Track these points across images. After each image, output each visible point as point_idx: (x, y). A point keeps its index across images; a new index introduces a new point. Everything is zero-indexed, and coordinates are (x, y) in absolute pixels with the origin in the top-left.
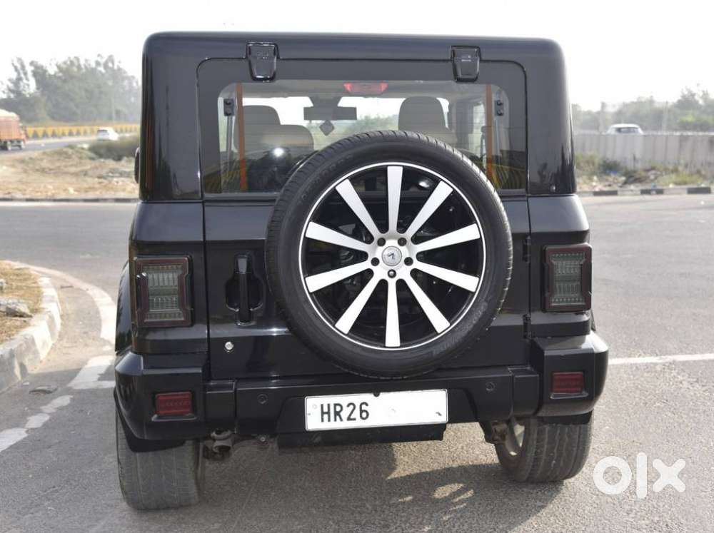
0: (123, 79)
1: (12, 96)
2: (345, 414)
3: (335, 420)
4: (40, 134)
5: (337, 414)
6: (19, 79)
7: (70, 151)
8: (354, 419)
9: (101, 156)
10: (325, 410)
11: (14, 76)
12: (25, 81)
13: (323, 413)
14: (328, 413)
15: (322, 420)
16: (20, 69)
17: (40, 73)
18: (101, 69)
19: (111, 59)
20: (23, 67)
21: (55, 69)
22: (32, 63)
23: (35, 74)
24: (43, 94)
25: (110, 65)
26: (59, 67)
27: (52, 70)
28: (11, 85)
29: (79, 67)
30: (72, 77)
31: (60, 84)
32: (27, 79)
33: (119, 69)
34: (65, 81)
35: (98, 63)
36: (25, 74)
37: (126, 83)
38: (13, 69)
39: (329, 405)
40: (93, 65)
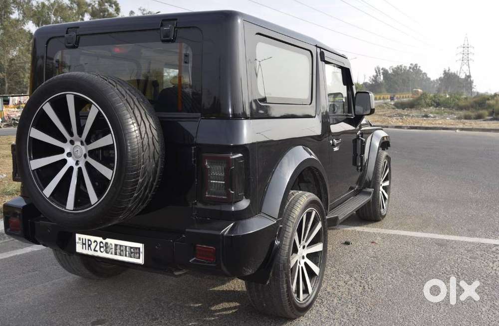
0: (421, 74)
1: (373, 83)
2: (93, 246)
3: (88, 249)
4: (378, 98)
5: (89, 246)
6: (377, 76)
7: (385, 105)
8: (97, 251)
9: (398, 107)
10: (84, 242)
11: (375, 74)
12: (379, 76)
13: (83, 244)
14: (85, 244)
15: (83, 248)
16: (378, 71)
17: (385, 73)
18: (411, 70)
19: (416, 65)
20: (379, 71)
21: (392, 71)
22: (382, 69)
23: (383, 74)
24: (386, 82)
25: (415, 68)
26: (393, 69)
27: (390, 72)
28: (374, 78)
29: (401, 70)
30: (398, 74)
31: (392, 77)
32: (380, 76)
33: (419, 69)
34: (395, 76)
35: (410, 68)
36: (380, 73)
37: (421, 76)
38: (375, 71)
39: (85, 239)
40: (408, 69)
